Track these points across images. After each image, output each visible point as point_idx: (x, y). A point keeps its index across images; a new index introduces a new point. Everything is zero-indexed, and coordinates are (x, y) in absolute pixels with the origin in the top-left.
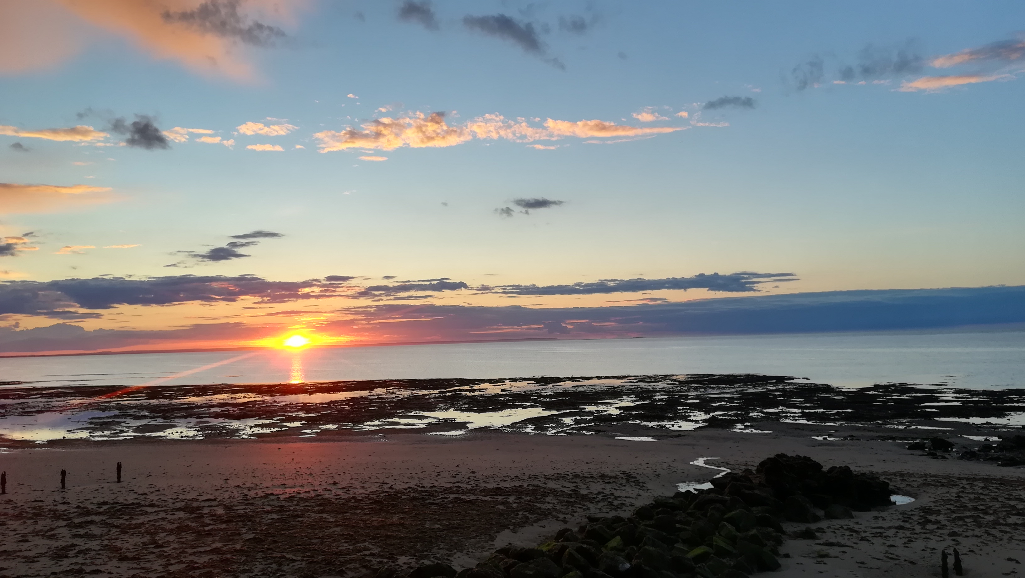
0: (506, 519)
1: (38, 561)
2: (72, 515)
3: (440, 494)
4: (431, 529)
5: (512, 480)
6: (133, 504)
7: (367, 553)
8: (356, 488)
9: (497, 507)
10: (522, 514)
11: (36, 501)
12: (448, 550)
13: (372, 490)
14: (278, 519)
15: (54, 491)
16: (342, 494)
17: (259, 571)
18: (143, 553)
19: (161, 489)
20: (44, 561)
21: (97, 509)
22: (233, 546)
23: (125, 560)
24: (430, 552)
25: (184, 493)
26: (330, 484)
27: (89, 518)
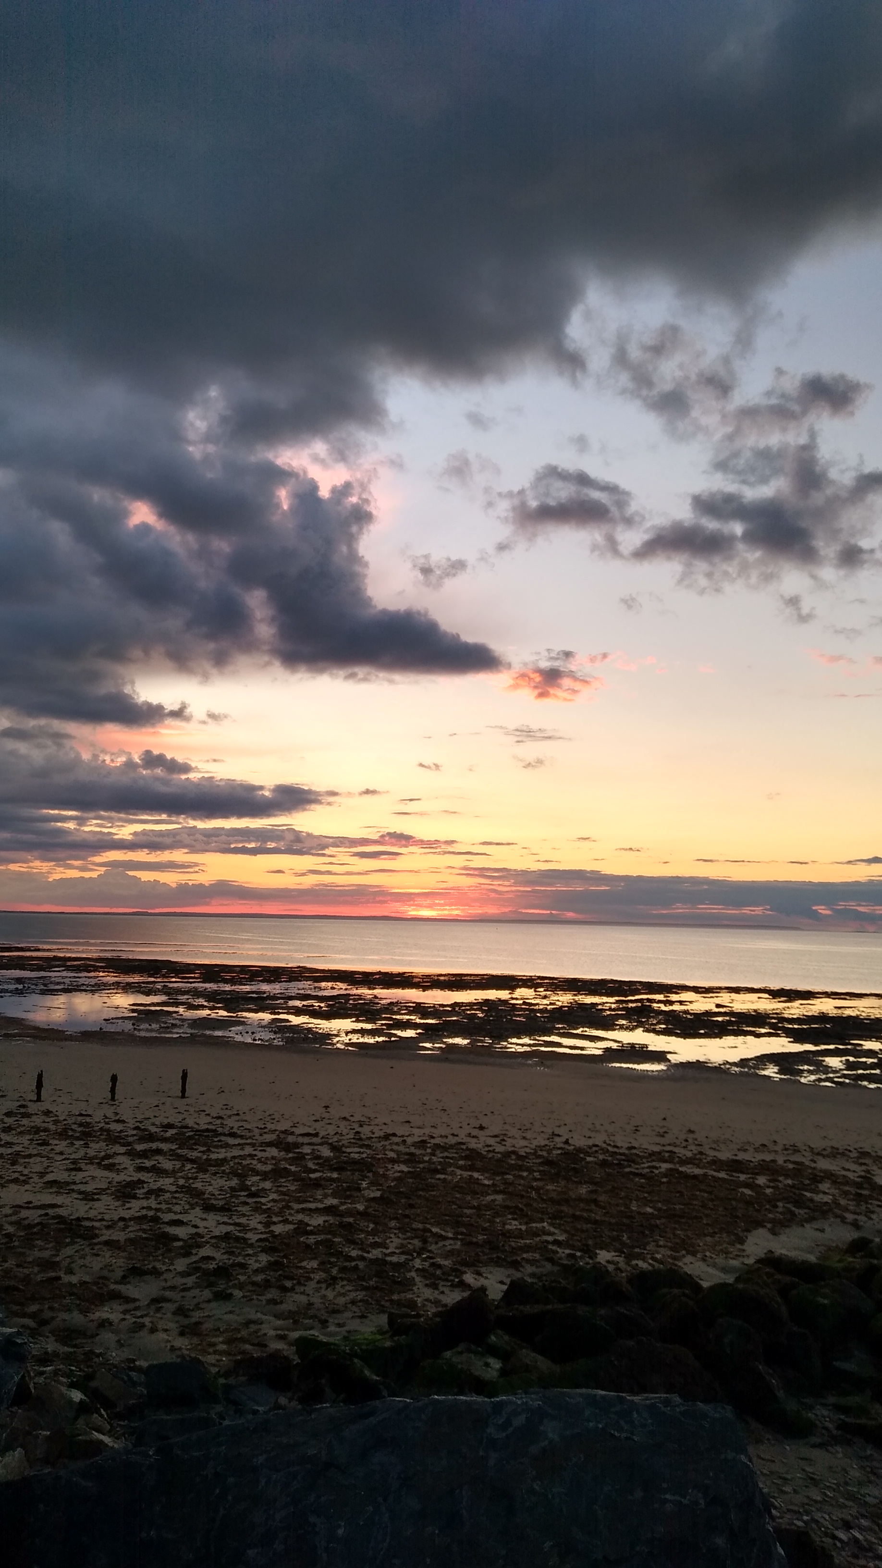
0: (757, 1211)
1: (98, 1200)
2: (130, 1139)
3: (644, 1160)
4: (639, 1213)
5: (756, 1150)
6: (207, 1130)
7: (550, 1238)
8: (513, 1137)
9: (740, 1190)
10: (784, 1207)
11: (81, 1115)
12: (671, 1249)
13: (538, 1144)
14: (409, 1172)
15: (102, 1103)
16: (495, 1144)
17: (397, 1248)
18: (234, 1202)
19: (241, 1113)
20: (106, 1199)
21: (162, 1133)
22: (354, 1206)
23: (212, 1210)
24: (645, 1249)
25: (272, 1121)
26: (474, 1128)
27: (154, 1146)
